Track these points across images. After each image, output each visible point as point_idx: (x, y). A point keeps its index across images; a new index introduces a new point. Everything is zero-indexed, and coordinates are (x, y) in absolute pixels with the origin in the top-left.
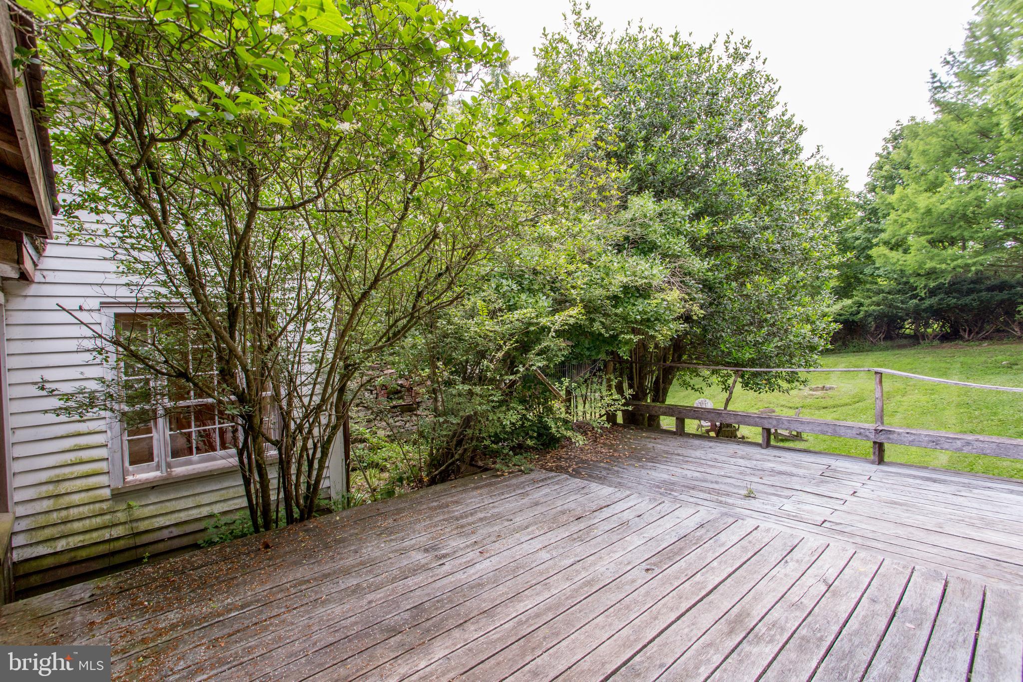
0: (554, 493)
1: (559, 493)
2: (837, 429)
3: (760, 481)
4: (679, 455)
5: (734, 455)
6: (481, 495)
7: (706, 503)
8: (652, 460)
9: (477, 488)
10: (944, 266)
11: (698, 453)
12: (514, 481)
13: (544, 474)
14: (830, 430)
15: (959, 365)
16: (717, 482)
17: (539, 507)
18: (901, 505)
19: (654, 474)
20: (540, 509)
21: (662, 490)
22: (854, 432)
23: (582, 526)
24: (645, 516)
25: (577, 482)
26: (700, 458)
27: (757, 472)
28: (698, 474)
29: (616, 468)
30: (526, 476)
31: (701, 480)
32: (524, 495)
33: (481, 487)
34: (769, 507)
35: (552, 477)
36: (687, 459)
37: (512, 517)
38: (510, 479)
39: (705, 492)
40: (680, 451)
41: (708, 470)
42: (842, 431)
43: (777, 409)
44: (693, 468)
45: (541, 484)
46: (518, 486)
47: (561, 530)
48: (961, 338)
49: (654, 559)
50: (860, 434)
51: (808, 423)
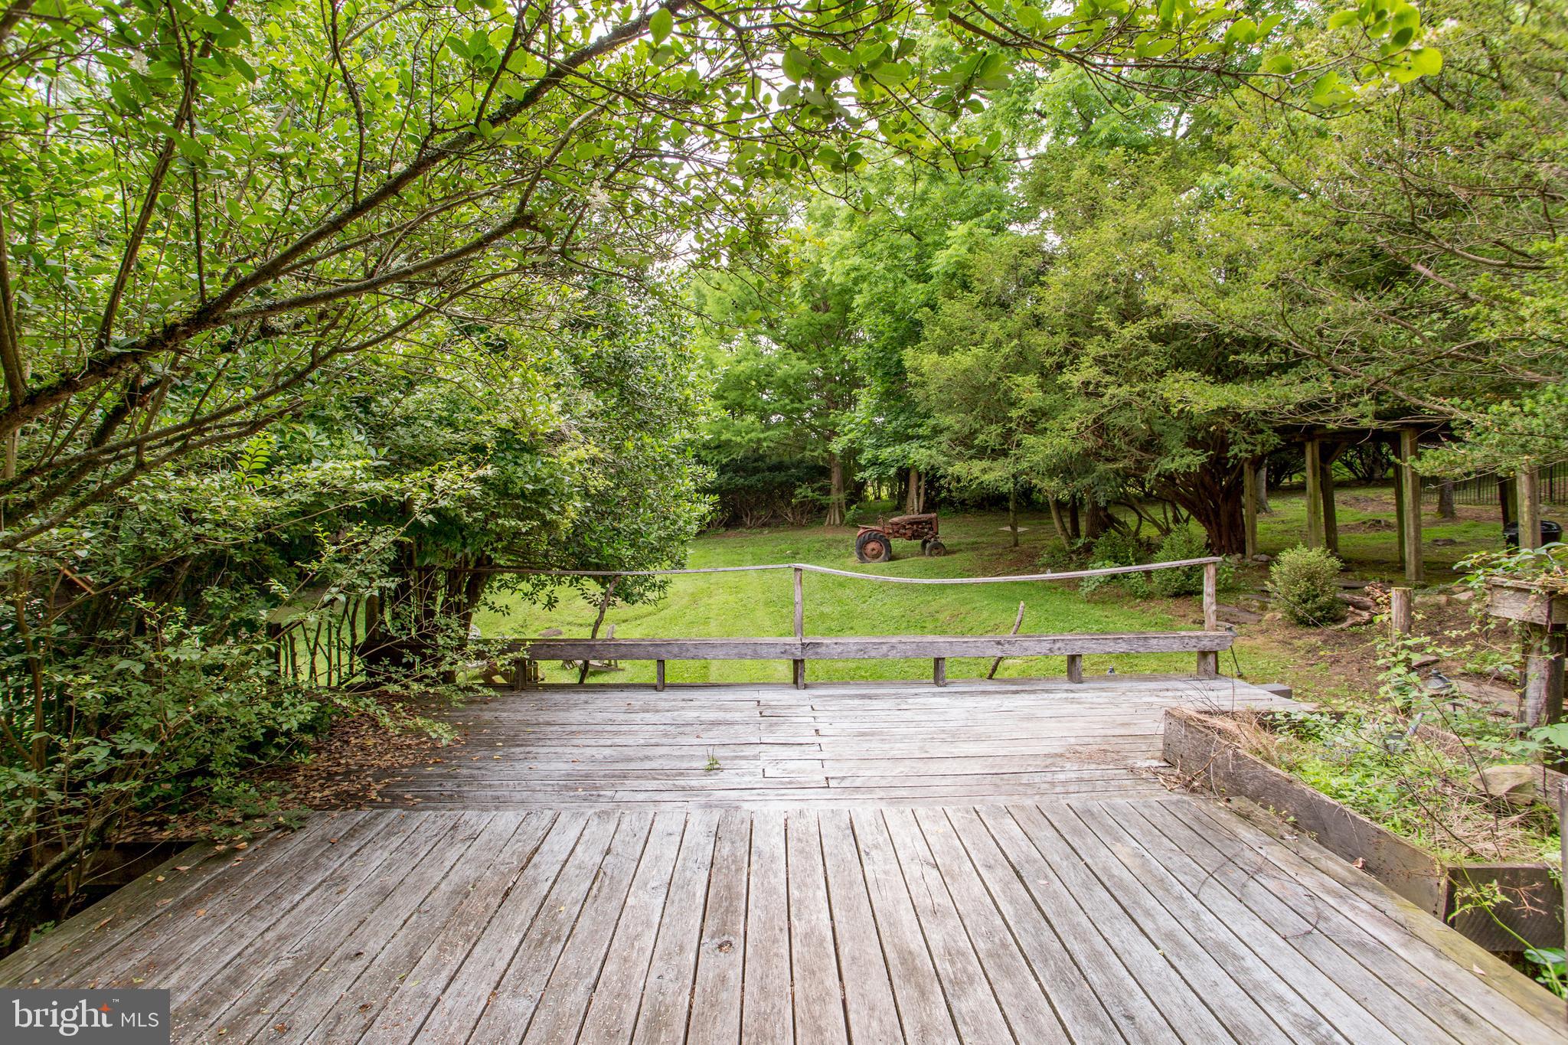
0: (403, 855)
1: (413, 854)
2: (758, 648)
3: (696, 741)
4: (549, 724)
5: (630, 709)
6: (217, 919)
7: (666, 796)
8: (513, 741)
9: (187, 905)
10: (739, 439)
11: (576, 716)
12: (278, 857)
13: (337, 823)
14: (749, 652)
15: (750, 557)
16: (648, 758)
17: (398, 899)
18: (873, 734)
19: (541, 766)
20: (405, 903)
21: (580, 792)
22: (778, 650)
23: (528, 908)
24: (617, 846)
25: (428, 822)
26: (587, 724)
27: (688, 729)
28: (607, 752)
29: (465, 771)
30: (301, 836)
31: (623, 761)
32: (337, 882)
33: (199, 899)
34: (747, 778)
35: (366, 824)
36: (568, 729)
37: (352, 947)
38: (262, 856)
39: (646, 778)
40: (544, 717)
41: (618, 741)
42: (764, 650)
43: (564, 629)
44: (592, 742)
45: (354, 846)
46: (302, 866)
47: (494, 932)
48: (743, 525)
49: (709, 922)
50: (785, 652)
51: (722, 645)
